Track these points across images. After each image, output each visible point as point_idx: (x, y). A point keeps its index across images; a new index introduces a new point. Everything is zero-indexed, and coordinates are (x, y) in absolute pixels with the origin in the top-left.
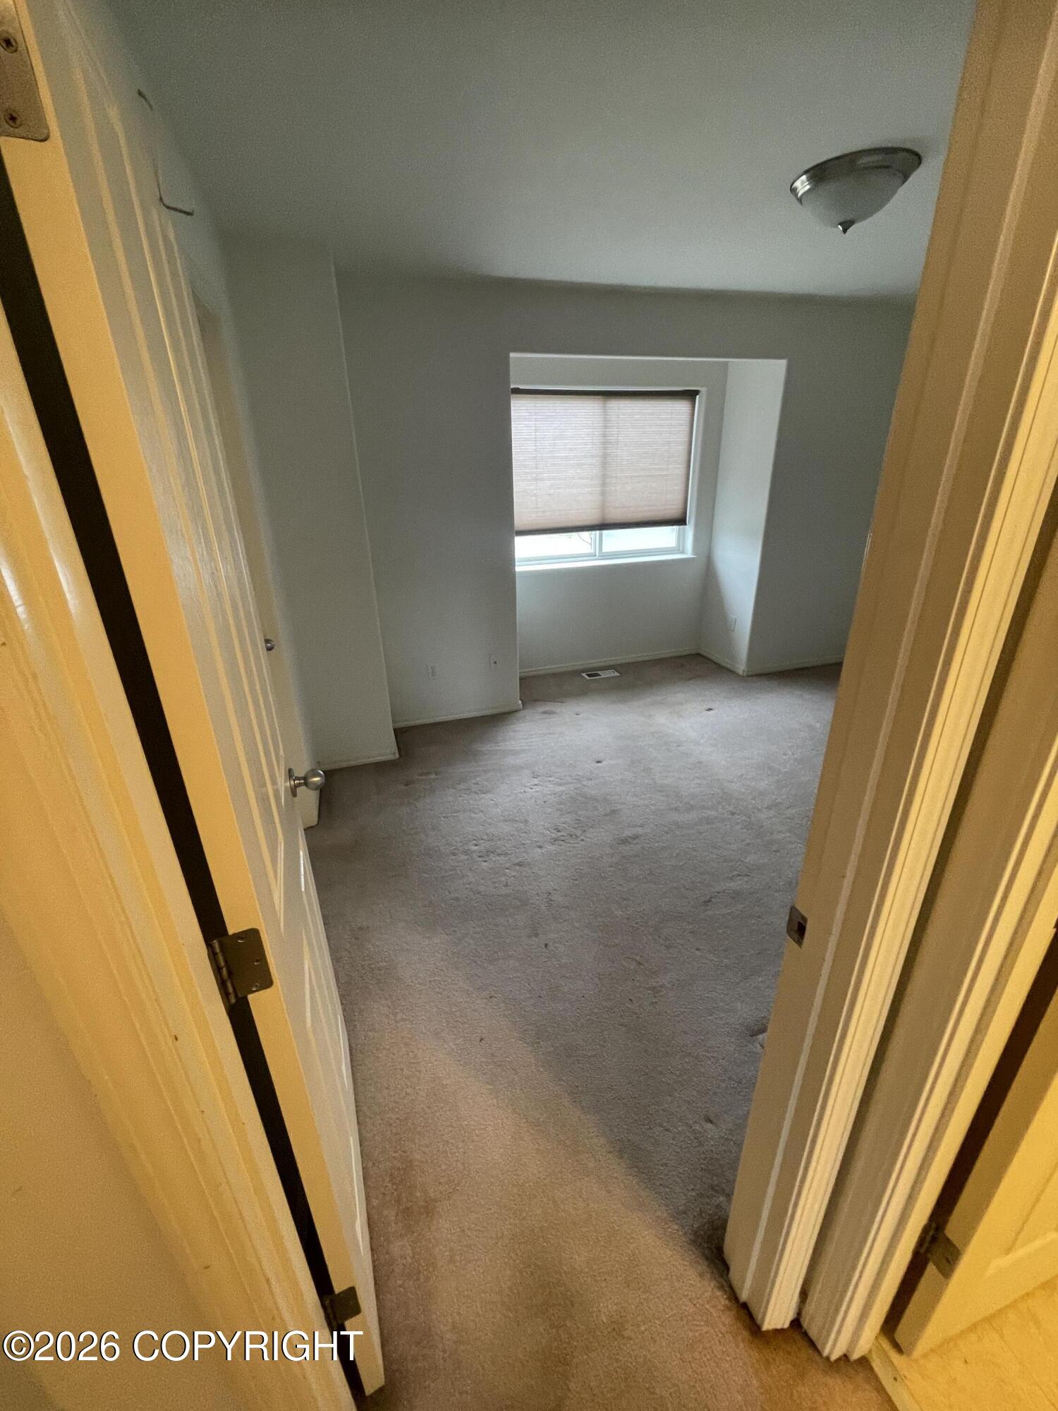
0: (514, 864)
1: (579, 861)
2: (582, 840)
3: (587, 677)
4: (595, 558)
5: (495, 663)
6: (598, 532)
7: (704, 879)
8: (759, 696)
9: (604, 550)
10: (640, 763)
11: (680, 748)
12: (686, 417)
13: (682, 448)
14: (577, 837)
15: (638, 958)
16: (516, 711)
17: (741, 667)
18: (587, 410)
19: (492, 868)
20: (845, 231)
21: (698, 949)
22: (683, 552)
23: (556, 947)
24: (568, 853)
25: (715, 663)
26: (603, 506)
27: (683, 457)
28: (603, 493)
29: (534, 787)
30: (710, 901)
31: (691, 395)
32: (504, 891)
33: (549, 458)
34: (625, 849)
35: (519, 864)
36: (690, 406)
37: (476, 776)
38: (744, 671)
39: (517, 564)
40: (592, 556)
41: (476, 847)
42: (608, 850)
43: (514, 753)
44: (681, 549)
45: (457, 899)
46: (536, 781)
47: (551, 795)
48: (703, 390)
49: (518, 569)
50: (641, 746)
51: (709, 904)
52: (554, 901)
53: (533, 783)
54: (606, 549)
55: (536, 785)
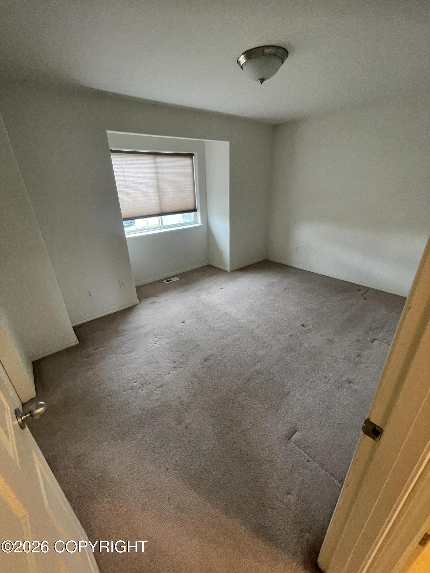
0: (158, 387)
1: (189, 376)
2: (187, 364)
3: (166, 282)
4: (160, 228)
5: (123, 284)
6: (160, 217)
7: (245, 368)
8: (238, 279)
9: (164, 224)
10: (202, 319)
11: (215, 308)
12: (190, 166)
13: (191, 178)
14: (184, 363)
15: (231, 418)
16: (137, 305)
17: (228, 269)
18: (146, 162)
19: (147, 393)
20: (261, 83)
21: (254, 404)
22: (197, 223)
23: (191, 427)
24: (183, 373)
25: (217, 268)
26: (161, 204)
27: (192, 183)
28: (160, 199)
29: (157, 342)
30: (250, 378)
31: (191, 156)
32: (158, 404)
33: (132, 183)
34: (208, 363)
35: (161, 386)
36: (192, 160)
37: (126, 343)
38: (229, 270)
39: (126, 234)
40: (159, 228)
41: (135, 383)
42: (200, 366)
43: (142, 327)
44: (196, 222)
45: (133, 417)
46: (156, 339)
47: (165, 344)
48: (195, 153)
49: (127, 236)
50: (199, 310)
51: (251, 379)
52: (183, 401)
53: (156, 340)
54: (165, 224)
55: (157, 341)
